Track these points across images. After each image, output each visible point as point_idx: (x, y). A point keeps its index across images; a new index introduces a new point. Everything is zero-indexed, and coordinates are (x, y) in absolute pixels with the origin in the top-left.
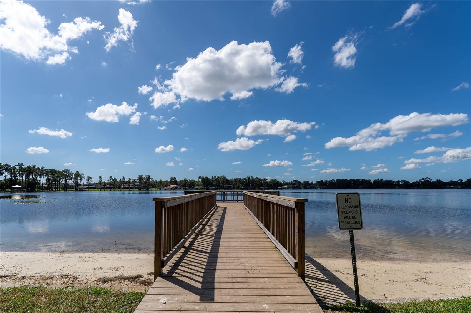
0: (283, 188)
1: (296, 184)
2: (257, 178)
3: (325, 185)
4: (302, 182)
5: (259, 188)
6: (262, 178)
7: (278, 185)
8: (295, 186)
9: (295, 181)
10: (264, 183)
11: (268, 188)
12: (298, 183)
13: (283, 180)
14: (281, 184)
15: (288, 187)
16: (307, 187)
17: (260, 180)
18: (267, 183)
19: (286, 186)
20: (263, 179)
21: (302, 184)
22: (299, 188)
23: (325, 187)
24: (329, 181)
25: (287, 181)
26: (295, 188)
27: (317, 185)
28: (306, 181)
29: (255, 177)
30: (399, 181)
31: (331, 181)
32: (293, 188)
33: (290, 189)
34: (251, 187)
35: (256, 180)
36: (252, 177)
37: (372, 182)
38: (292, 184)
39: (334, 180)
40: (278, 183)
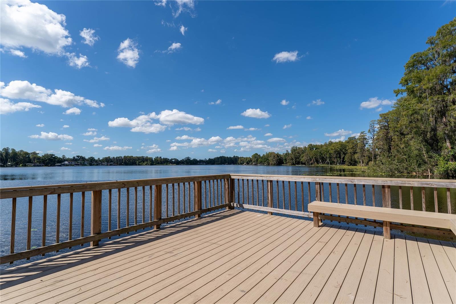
0: (62, 165)
1: (79, 160)
2: (21, 151)
3: (112, 161)
4: (87, 158)
5: (26, 164)
6: (29, 152)
7: (55, 161)
8: (78, 163)
9: (78, 156)
10: (34, 158)
11: (41, 165)
12: (83, 159)
13: (63, 156)
14: (60, 160)
15: (69, 163)
16: (93, 164)
17: (27, 153)
18: (39, 158)
19: (66, 162)
20: (31, 153)
21: (87, 160)
22: (84, 165)
23: (112, 163)
24: (116, 158)
25: (67, 157)
26: (79, 164)
27: (103, 162)
28: (91, 157)
29: (17, 150)
30: (172, 159)
31: (118, 157)
32: (75, 164)
33: (73, 166)
34: (9, 163)
35: (21, 154)
36: (13, 150)
37: (154, 160)
38: (74, 160)
39: (122, 157)
40: (56, 159)
